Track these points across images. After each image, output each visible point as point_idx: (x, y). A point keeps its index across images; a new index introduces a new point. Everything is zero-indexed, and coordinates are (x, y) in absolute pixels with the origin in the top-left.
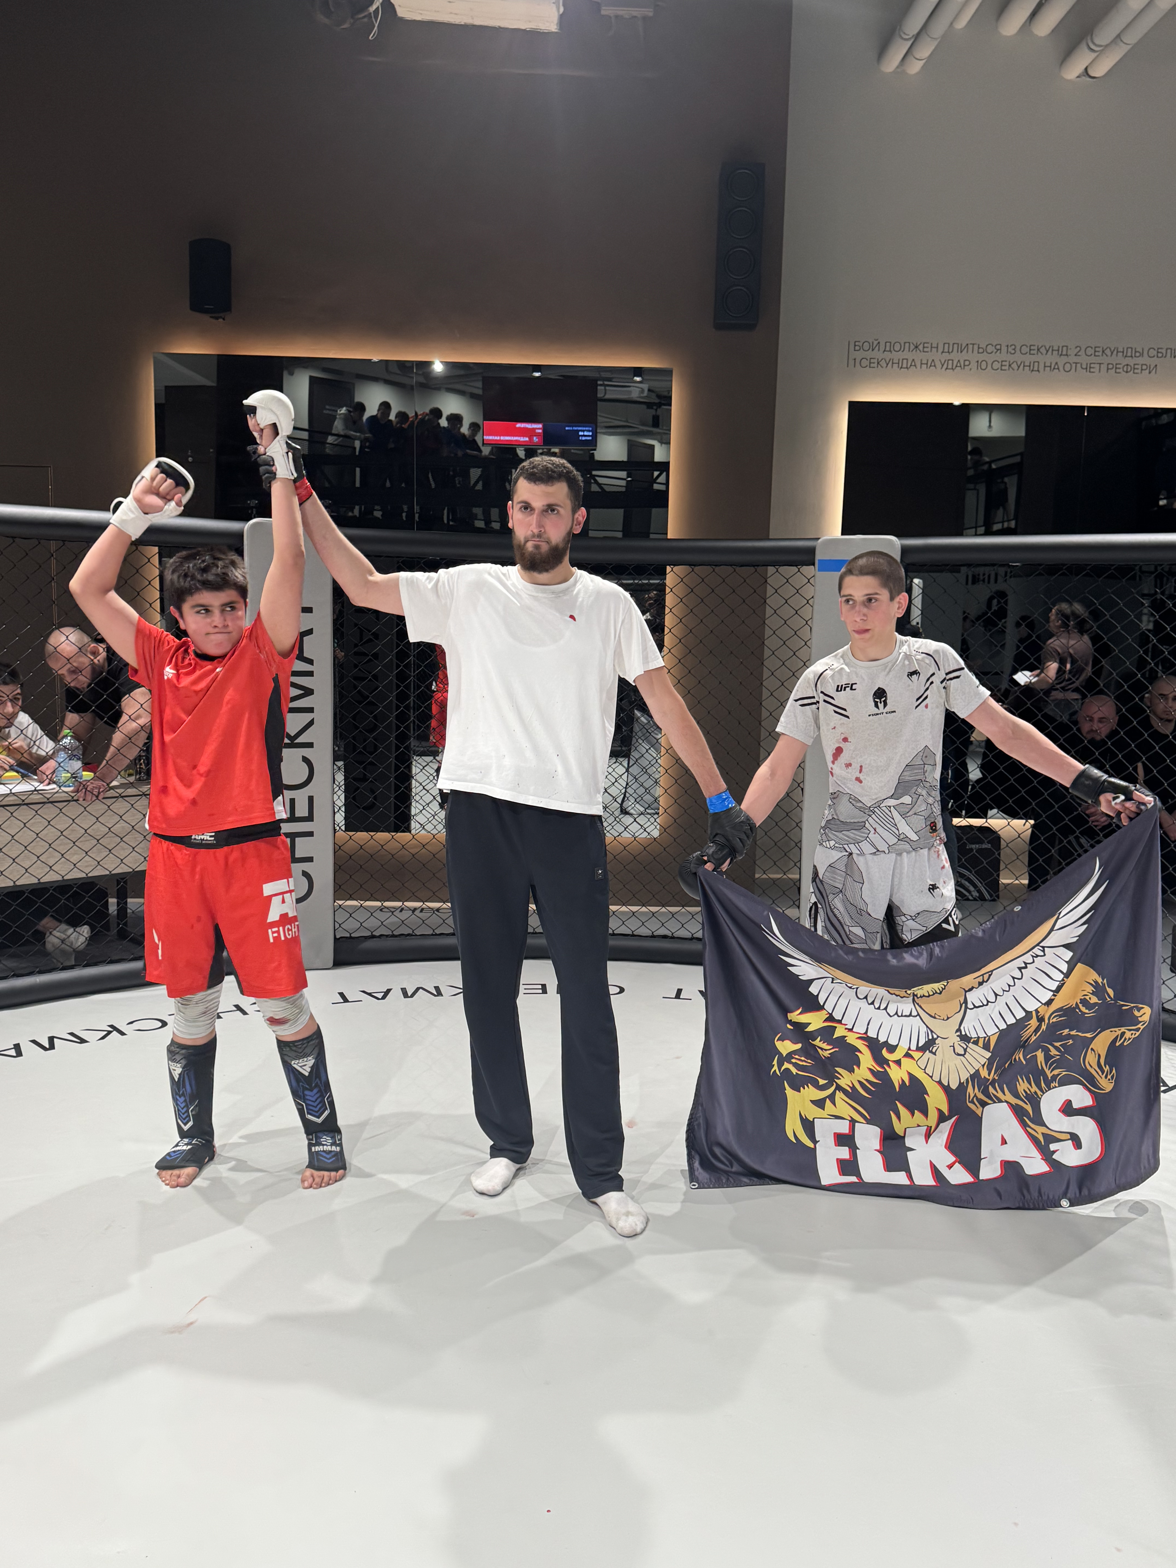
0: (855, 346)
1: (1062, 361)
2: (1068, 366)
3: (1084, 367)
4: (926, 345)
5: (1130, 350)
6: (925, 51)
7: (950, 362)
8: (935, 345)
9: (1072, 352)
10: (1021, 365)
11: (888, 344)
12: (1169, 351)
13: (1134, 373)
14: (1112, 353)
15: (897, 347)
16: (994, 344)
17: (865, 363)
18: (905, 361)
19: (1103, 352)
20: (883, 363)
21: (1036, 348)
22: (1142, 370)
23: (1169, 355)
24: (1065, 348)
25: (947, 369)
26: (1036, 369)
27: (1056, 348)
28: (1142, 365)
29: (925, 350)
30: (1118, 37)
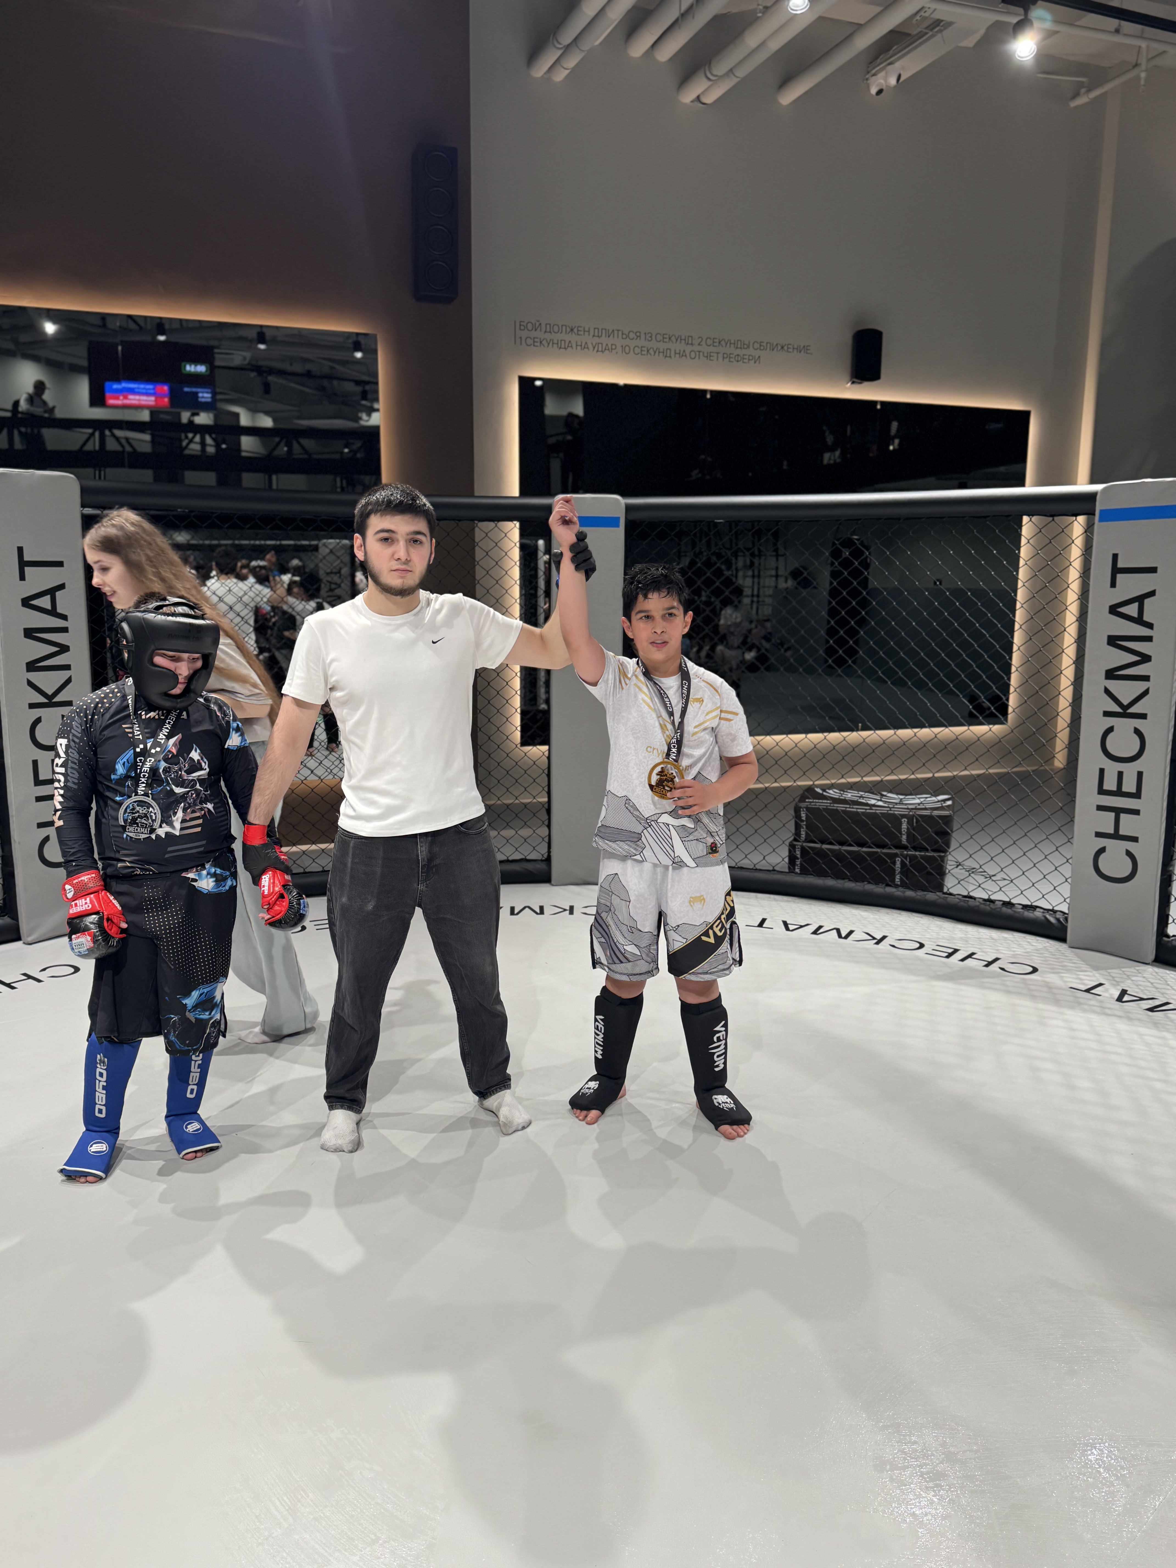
0: (520, 325)
1: (688, 349)
2: (693, 353)
3: (706, 355)
4: (580, 329)
5: (739, 342)
6: (572, 61)
7: (600, 345)
8: (587, 329)
9: (696, 342)
10: (657, 351)
11: (548, 326)
12: (769, 345)
13: (743, 362)
14: (726, 344)
15: (556, 329)
16: (635, 331)
17: (530, 341)
18: (563, 342)
19: (720, 343)
20: (544, 342)
21: (667, 336)
22: (748, 360)
23: (768, 348)
24: (690, 339)
25: (598, 351)
26: (668, 355)
27: (683, 338)
28: (749, 356)
29: (580, 333)
30: (731, 70)
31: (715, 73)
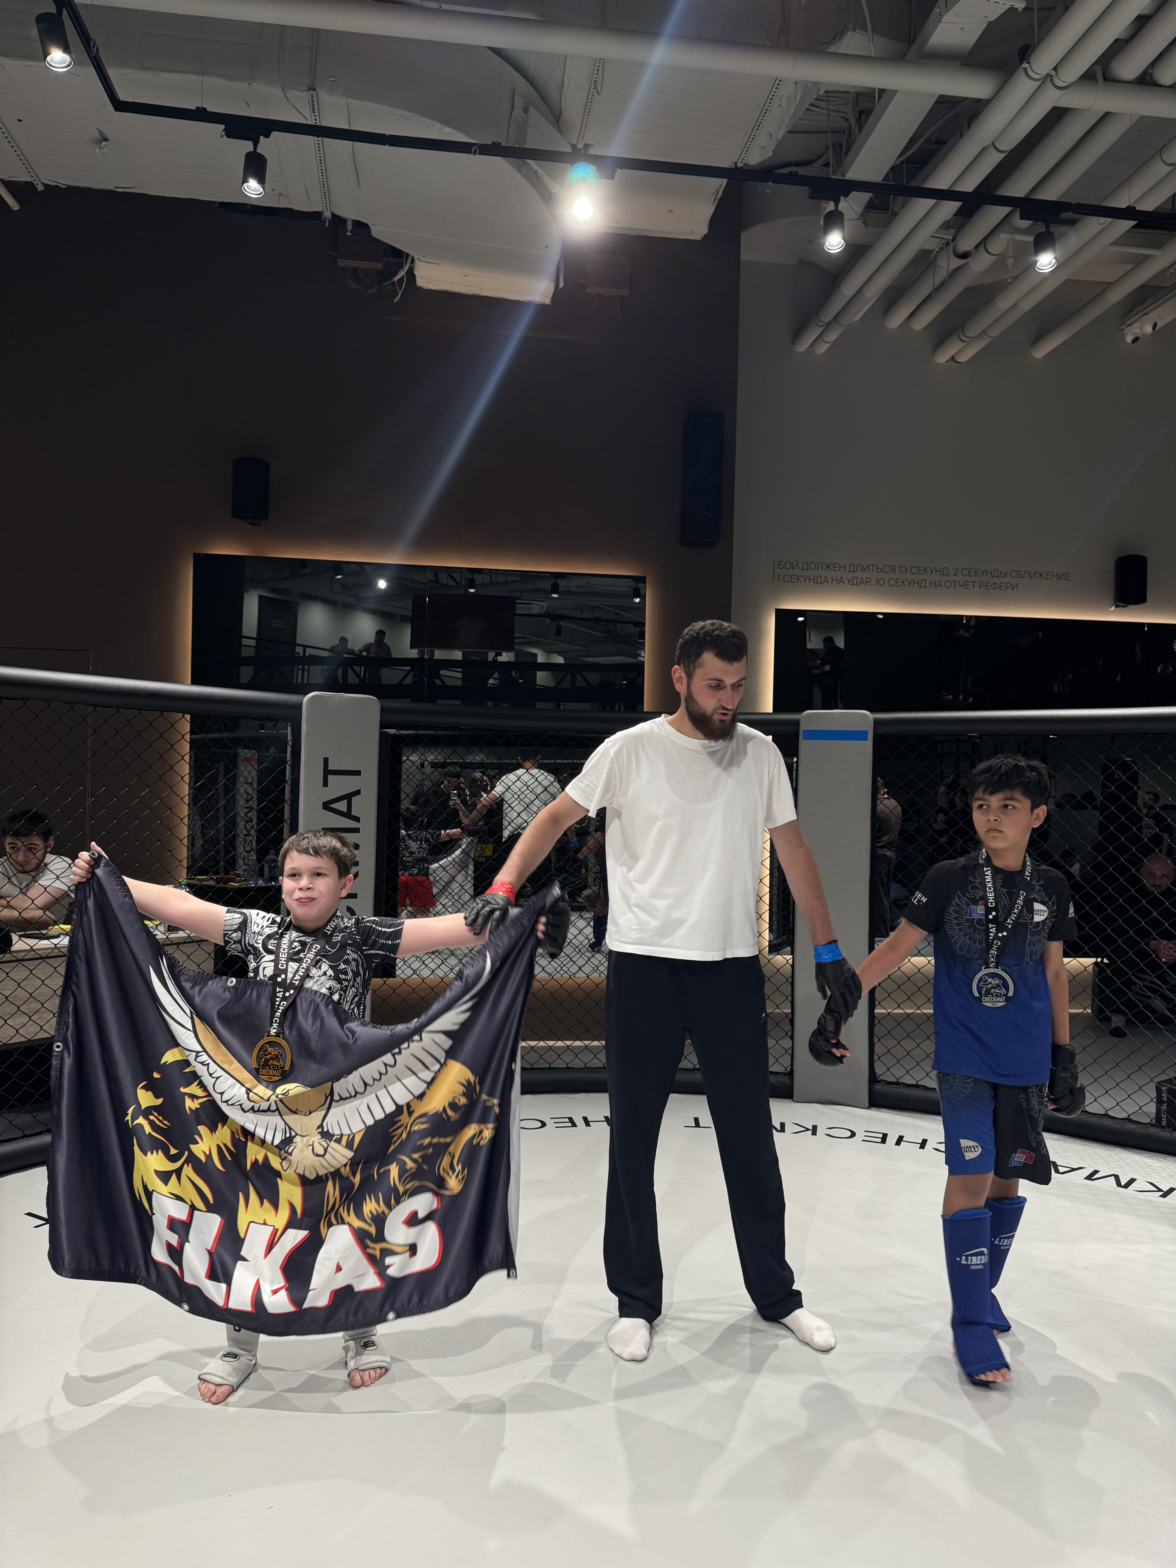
0: (779, 564)
1: (944, 579)
2: (948, 583)
3: (961, 584)
4: (836, 566)
5: (996, 572)
6: (833, 336)
7: (855, 579)
8: (843, 566)
9: (952, 572)
10: (912, 582)
11: (805, 564)
12: (1027, 573)
13: (1002, 590)
14: (983, 574)
15: (812, 567)
16: (889, 566)
17: (787, 578)
18: (819, 578)
19: (976, 573)
20: (801, 579)
21: (922, 569)
22: (1006, 587)
23: (1027, 576)
24: (945, 570)
25: (852, 584)
26: (923, 585)
27: (939, 569)
28: (1007, 583)
29: (835, 569)
30: (984, 331)
31: (967, 335)
